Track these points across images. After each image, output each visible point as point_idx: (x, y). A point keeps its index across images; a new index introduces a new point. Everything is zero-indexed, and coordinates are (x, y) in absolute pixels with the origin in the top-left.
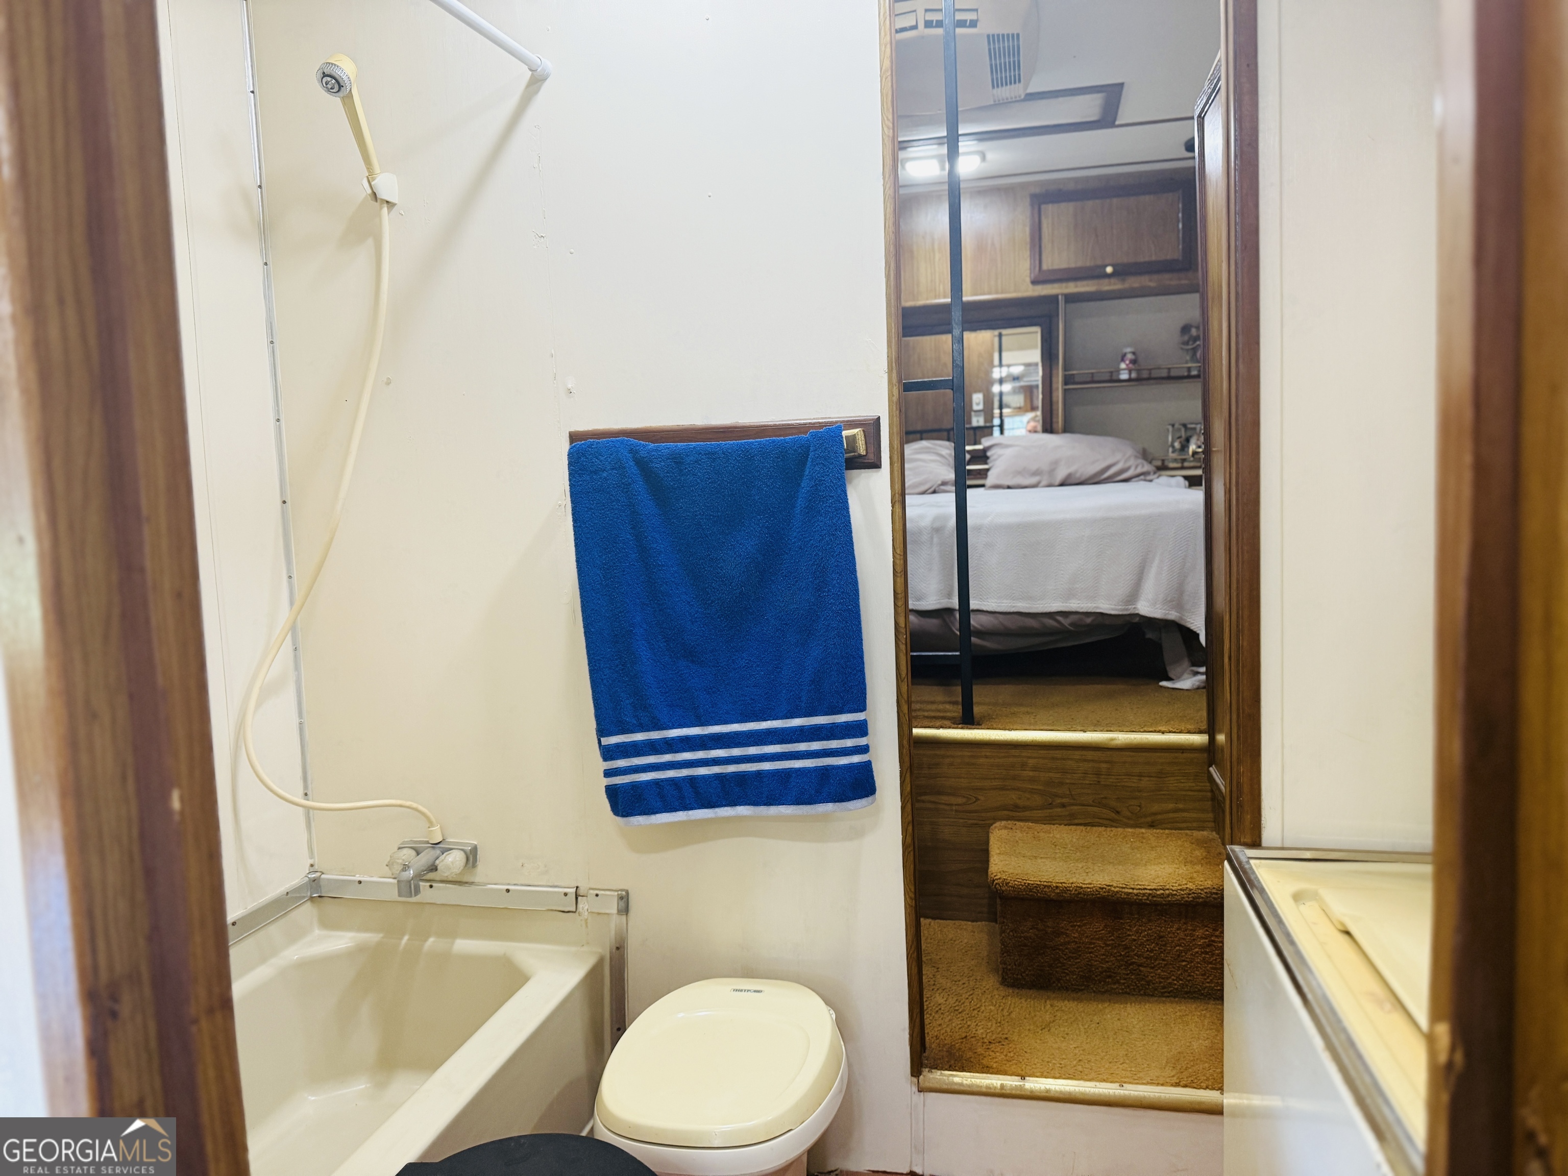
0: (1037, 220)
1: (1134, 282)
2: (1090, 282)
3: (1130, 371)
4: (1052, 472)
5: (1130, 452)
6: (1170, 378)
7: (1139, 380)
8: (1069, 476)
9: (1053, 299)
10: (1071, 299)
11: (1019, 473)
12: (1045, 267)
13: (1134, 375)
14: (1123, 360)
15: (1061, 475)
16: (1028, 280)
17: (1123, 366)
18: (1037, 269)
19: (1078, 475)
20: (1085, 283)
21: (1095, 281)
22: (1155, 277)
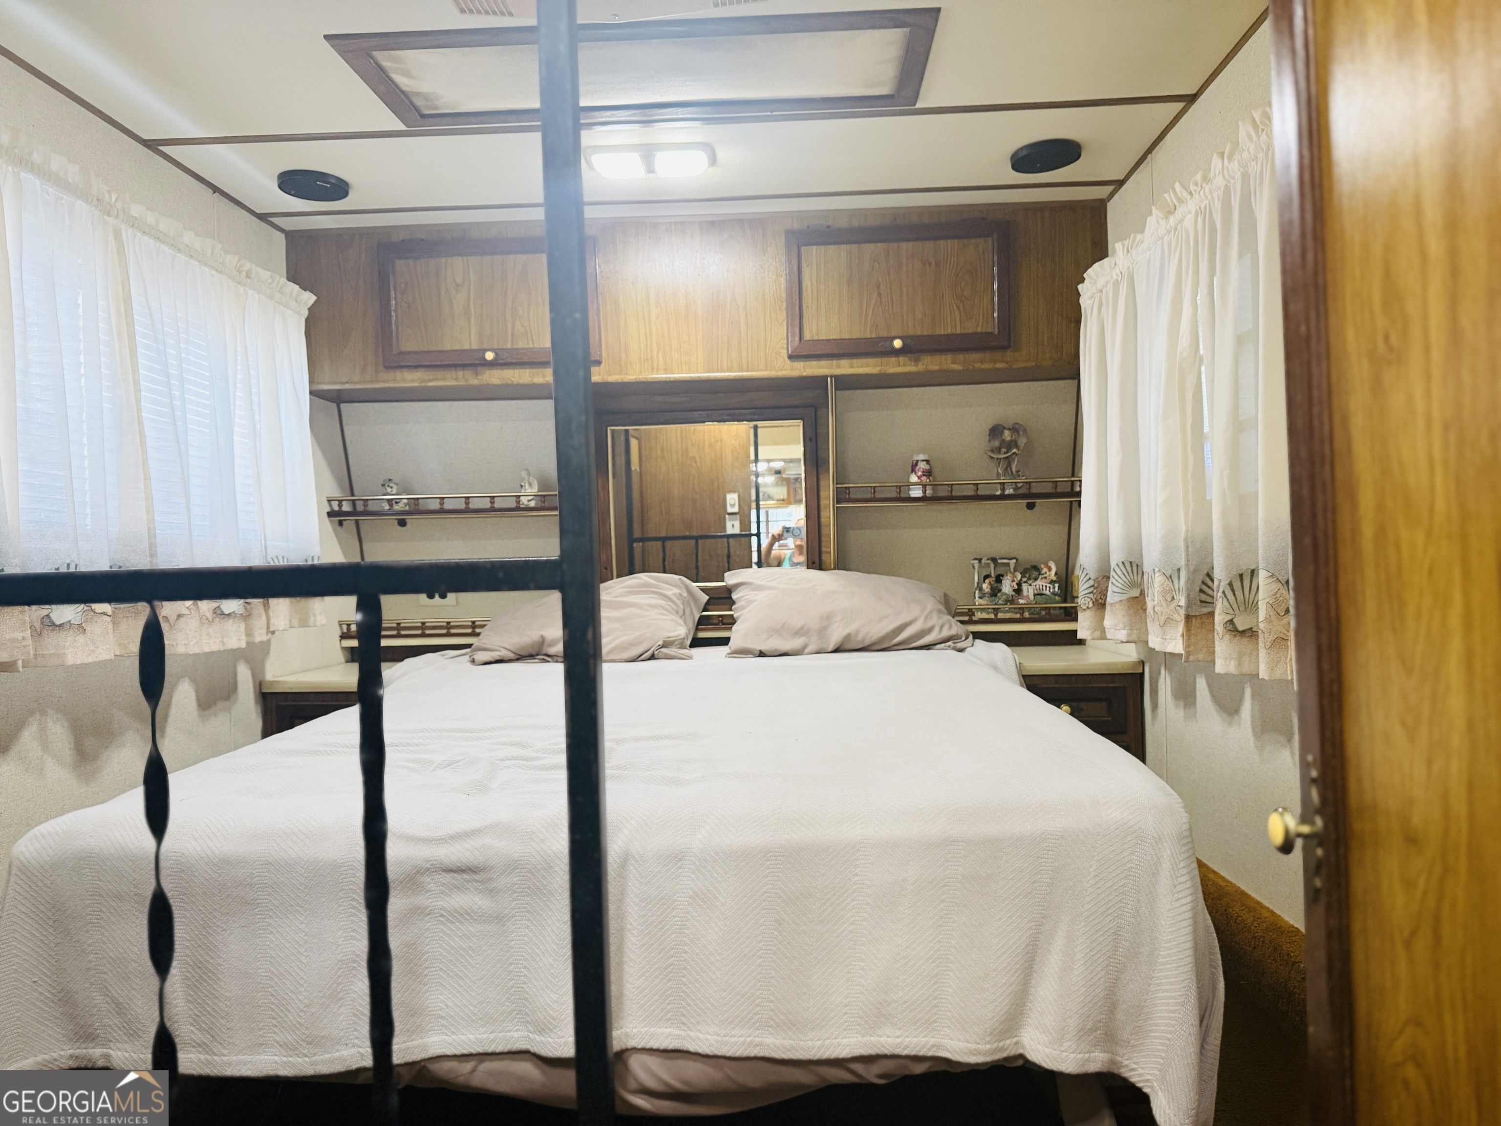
0: (795, 268)
1: (931, 363)
2: (871, 360)
3: (924, 486)
4: (823, 631)
5: (931, 604)
6: (977, 498)
7: (934, 499)
8: (848, 637)
9: (820, 382)
10: (845, 383)
11: (775, 631)
12: (807, 336)
13: (929, 492)
14: (913, 470)
15: (835, 637)
16: (784, 353)
17: (914, 478)
18: (797, 338)
19: (860, 637)
20: (864, 361)
21: (878, 360)
22: (961, 357)
